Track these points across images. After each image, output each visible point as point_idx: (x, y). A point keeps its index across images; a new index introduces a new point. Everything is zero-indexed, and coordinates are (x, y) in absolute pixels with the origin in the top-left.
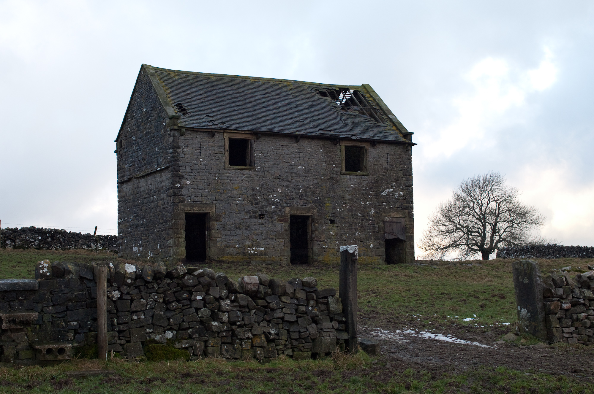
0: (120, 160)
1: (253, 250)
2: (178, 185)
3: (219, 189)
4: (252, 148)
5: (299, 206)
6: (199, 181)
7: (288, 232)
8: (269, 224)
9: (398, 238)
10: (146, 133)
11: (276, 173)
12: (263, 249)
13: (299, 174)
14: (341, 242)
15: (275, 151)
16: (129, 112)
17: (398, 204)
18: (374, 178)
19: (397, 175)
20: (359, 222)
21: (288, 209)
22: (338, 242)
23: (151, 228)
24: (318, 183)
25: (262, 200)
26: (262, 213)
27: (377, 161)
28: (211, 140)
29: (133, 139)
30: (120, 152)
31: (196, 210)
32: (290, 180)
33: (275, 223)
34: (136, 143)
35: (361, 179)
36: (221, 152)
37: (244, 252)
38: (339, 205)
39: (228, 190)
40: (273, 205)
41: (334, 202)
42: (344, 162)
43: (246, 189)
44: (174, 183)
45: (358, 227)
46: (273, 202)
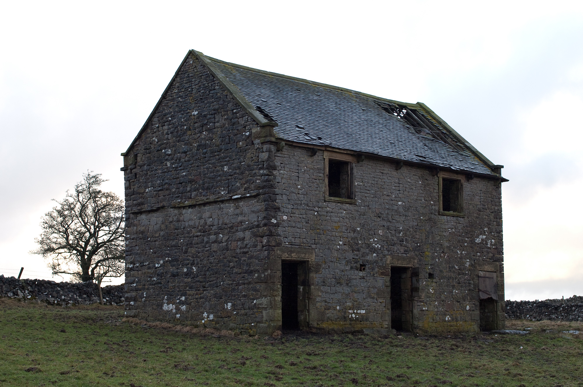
0: (134, 182)
1: (354, 313)
2: (274, 221)
3: (318, 229)
4: (353, 174)
5: (400, 255)
6: (297, 216)
7: (389, 289)
8: (371, 278)
9: (491, 298)
10: (198, 146)
11: (376, 209)
12: (364, 312)
13: (399, 212)
14: (440, 303)
15: (376, 179)
16: (157, 115)
17: (491, 255)
18: (469, 221)
19: (489, 218)
20: (456, 277)
21: (389, 258)
22: (436, 303)
23: (211, 279)
24: (418, 225)
25: (364, 246)
26: (363, 263)
27: (471, 200)
28: (310, 160)
29: (165, 153)
30: (131, 170)
31: (294, 256)
32: (390, 219)
33: (376, 277)
34: (172, 159)
35: (458, 222)
36: (320, 178)
37: (346, 316)
38: (438, 254)
39: (328, 230)
40: (374, 253)
41: (432, 250)
42: (442, 198)
43: (347, 230)
44: (267, 218)
45: (455, 284)
46: (374, 247)
